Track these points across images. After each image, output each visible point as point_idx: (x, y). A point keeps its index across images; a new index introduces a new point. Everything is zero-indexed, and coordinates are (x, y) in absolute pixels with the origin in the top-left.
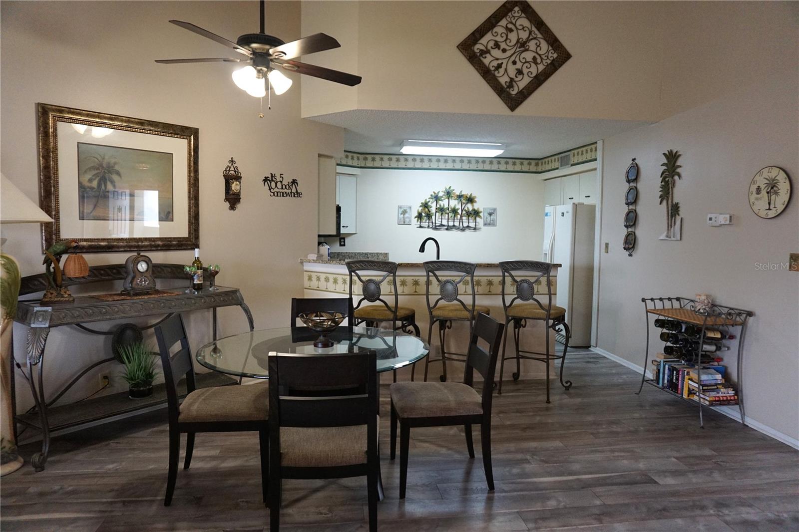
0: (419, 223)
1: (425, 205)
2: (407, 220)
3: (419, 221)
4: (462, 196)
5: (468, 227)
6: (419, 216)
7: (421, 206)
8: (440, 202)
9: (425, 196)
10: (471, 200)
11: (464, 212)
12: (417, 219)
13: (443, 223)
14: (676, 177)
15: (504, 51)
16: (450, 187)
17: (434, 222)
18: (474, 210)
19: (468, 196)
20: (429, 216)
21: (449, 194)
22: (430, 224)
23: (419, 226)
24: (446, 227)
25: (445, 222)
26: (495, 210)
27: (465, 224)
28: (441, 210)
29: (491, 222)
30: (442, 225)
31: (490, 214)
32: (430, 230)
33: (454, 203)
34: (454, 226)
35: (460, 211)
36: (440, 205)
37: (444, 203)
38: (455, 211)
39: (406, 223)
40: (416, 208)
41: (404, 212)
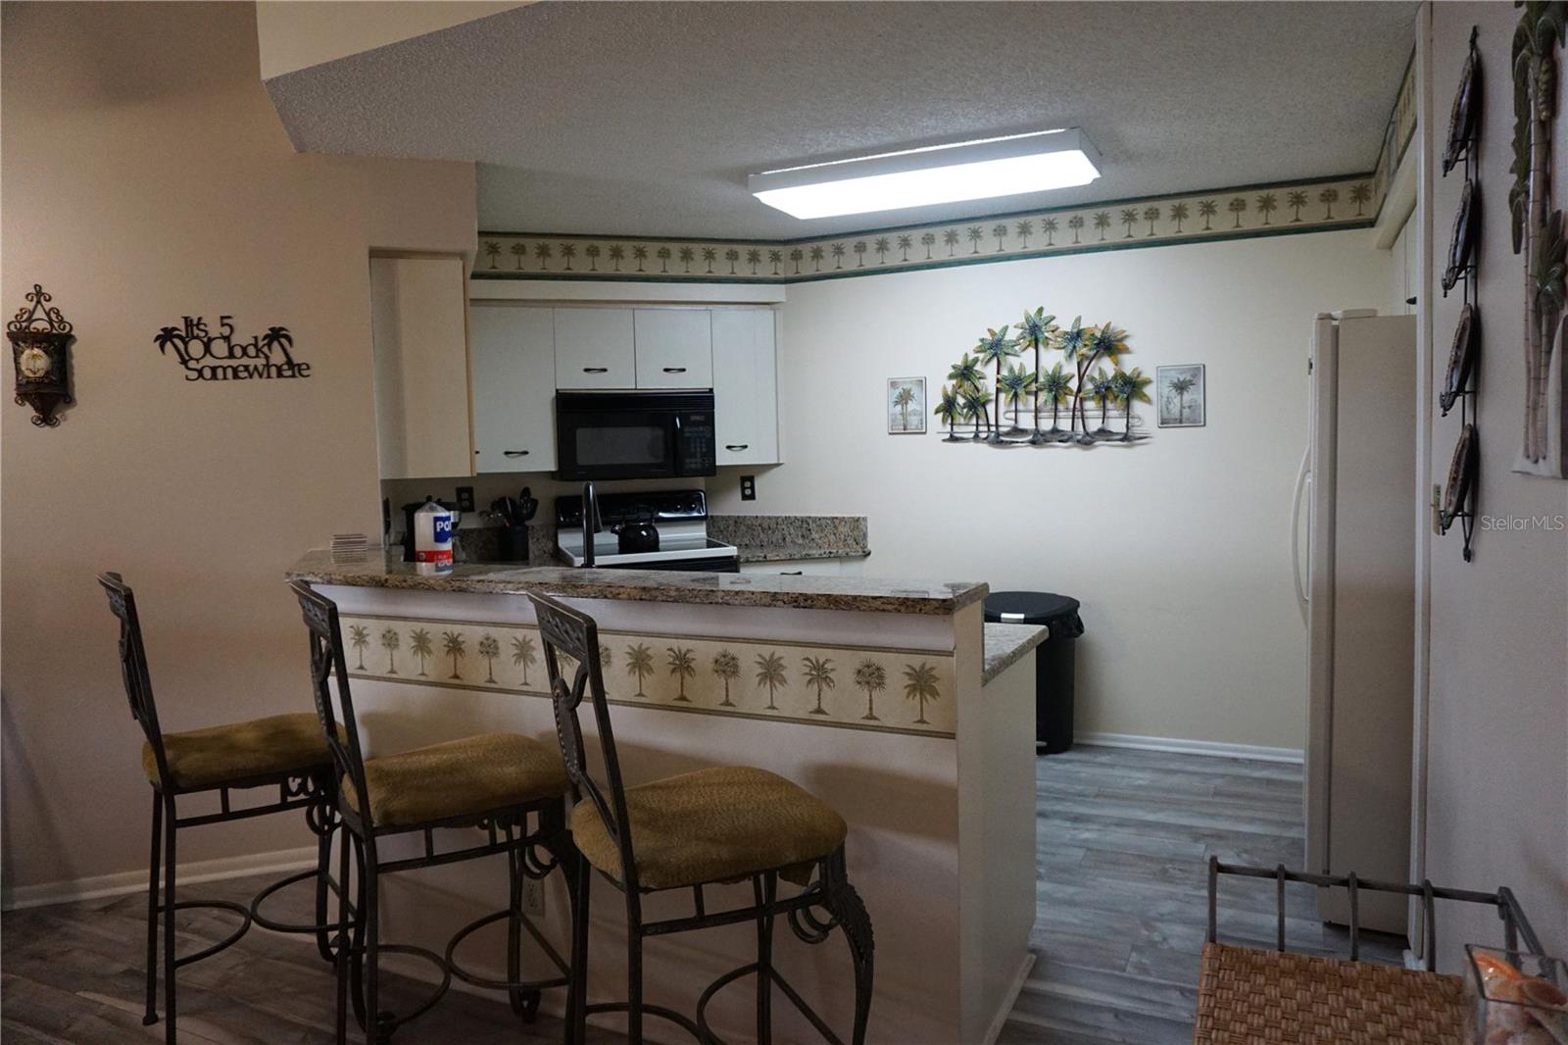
0: (948, 428)
1: (965, 373)
2: (914, 421)
3: (949, 421)
4: (1081, 333)
5: (1104, 433)
6: (948, 408)
7: (951, 377)
8: (1010, 359)
9: (964, 346)
10: (1108, 345)
11: (1088, 387)
12: (941, 415)
13: (1021, 426)
16: (1041, 310)
17: (992, 421)
18: (1121, 376)
19: (1098, 334)
20: (976, 405)
21: (1035, 329)
22: (981, 428)
23: (948, 436)
24: (1031, 437)
25: (1026, 421)
26: (1198, 371)
27: (1094, 425)
28: (1014, 385)
29: (1186, 412)
30: (1017, 431)
31: (1181, 387)
32: (984, 447)
33: (1053, 359)
34: (1055, 431)
35: (1074, 385)
36: (1011, 370)
37: (1023, 361)
38: (1057, 384)
39: (913, 427)
40: (939, 385)
41: (904, 398)
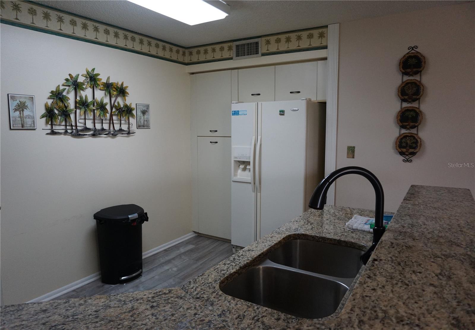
0: (49, 127)
1: (58, 95)
2: (28, 122)
3: (50, 123)
4: (112, 84)
5: (121, 130)
6: (49, 115)
7: (50, 98)
8: (82, 92)
9: (57, 80)
10: (122, 92)
11: (114, 110)
12: (44, 119)
13: (88, 126)
16: (93, 70)
17: (73, 124)
18: (126, 106)
19: (119, 86)
20: (65, 114)
21: (93, 79)
22: (68, 127)
23: (49, 131)
24: (92, 132)
25: (89, 124)
26: (148, 107)
27: (117, 127)
28: (82, 104)
29: (145, 122)
30: (86, 129)
31: (143, 113)
32: (69, 138)
33: (100, 95)
34: (103, 129)
35: (108, 107)
36: (81, 97)
37: (87, 93)
38: (102, 107)
39: (27, 126)
41: (21, 107)
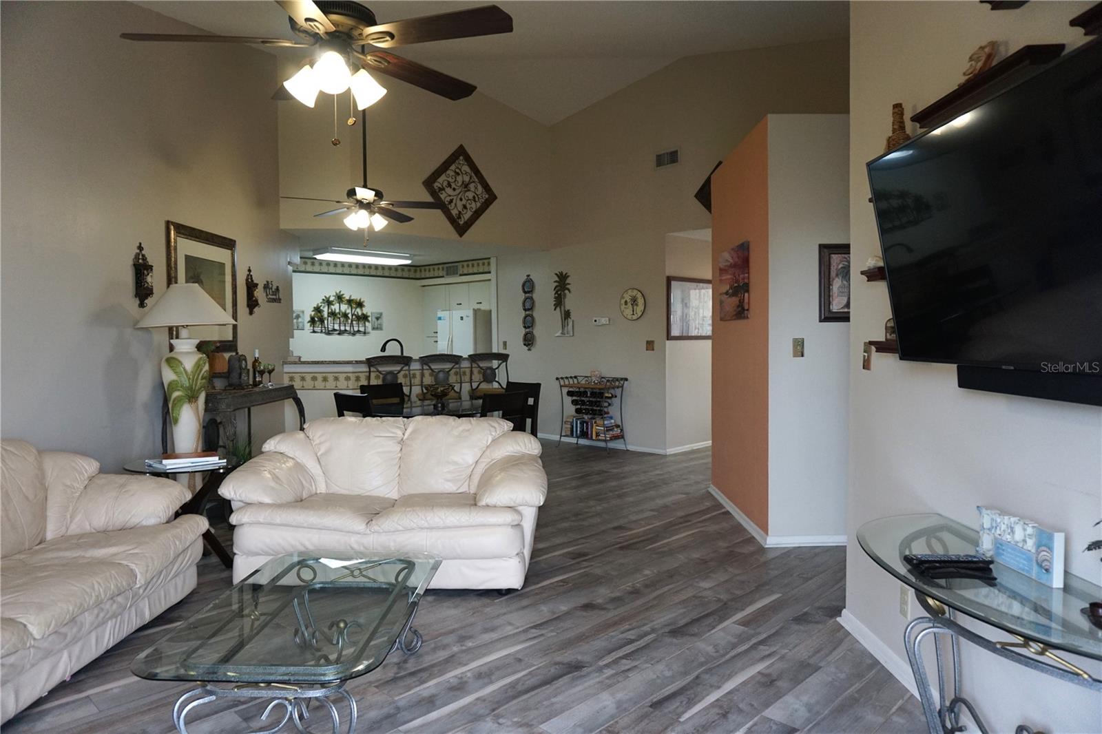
0: (312, 328)
1: (318, 309)
2: (301, 325)
4: (352, 300)
5: (359, 331)
6: (312, 321)
7: (313, 311)
8: (332, 306)
9: (317, 300)
10: (360, 304)
11: (354, 317)
13: (335, 328)
14: (567, 292)
15: (454, 189)
16: (340, 292)
17: (326, 326)
18: (363, 314)
19: (358, 301)
20: (322, 320)
21: (340, 298)
22: (323, 329)
23: (312, 331)
24: (338, 332)
25: (337, 327)
26: (381, 314)
27: (356, 329)
28: (333, 314)
29: (379, 326)
30: (335, 330)
31: (377, 319)
32: (323, 335)
33: (344, 307)
34: (346, 330)
35: (350, 316)
36: (332, 310)
37: (336, 307)
38: (345, 315)
39: (300, 327)
40: (309, 312)
